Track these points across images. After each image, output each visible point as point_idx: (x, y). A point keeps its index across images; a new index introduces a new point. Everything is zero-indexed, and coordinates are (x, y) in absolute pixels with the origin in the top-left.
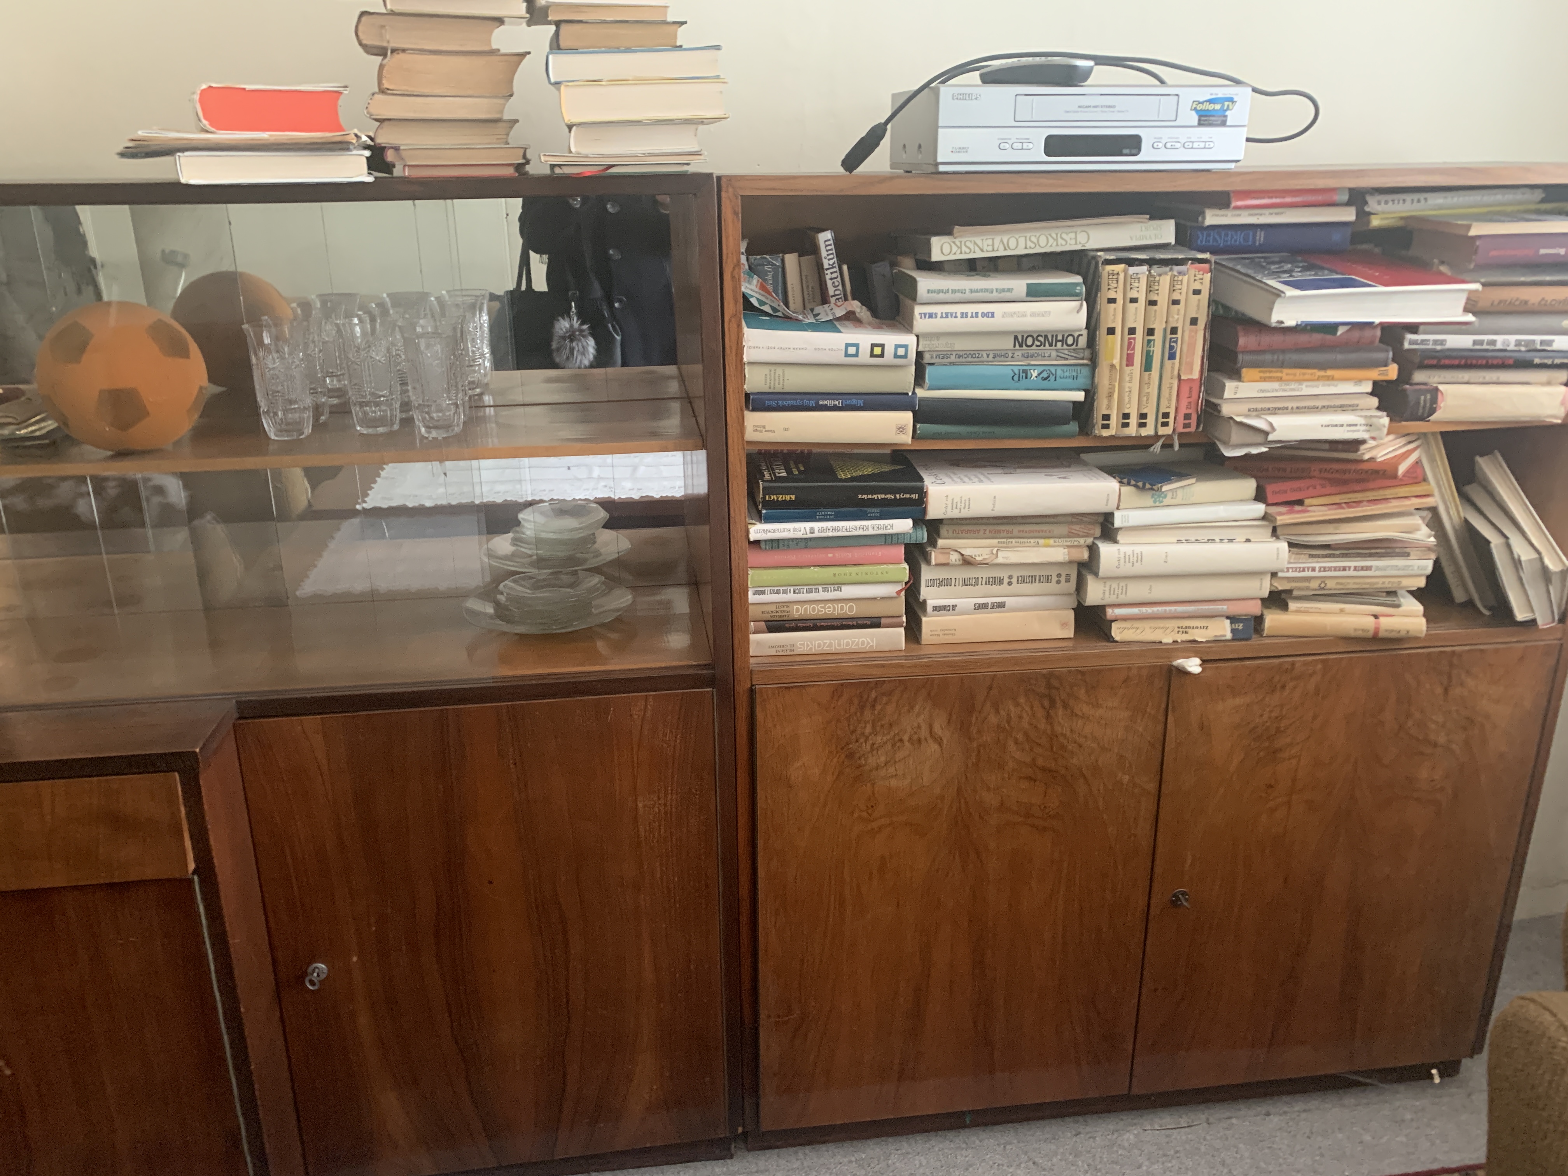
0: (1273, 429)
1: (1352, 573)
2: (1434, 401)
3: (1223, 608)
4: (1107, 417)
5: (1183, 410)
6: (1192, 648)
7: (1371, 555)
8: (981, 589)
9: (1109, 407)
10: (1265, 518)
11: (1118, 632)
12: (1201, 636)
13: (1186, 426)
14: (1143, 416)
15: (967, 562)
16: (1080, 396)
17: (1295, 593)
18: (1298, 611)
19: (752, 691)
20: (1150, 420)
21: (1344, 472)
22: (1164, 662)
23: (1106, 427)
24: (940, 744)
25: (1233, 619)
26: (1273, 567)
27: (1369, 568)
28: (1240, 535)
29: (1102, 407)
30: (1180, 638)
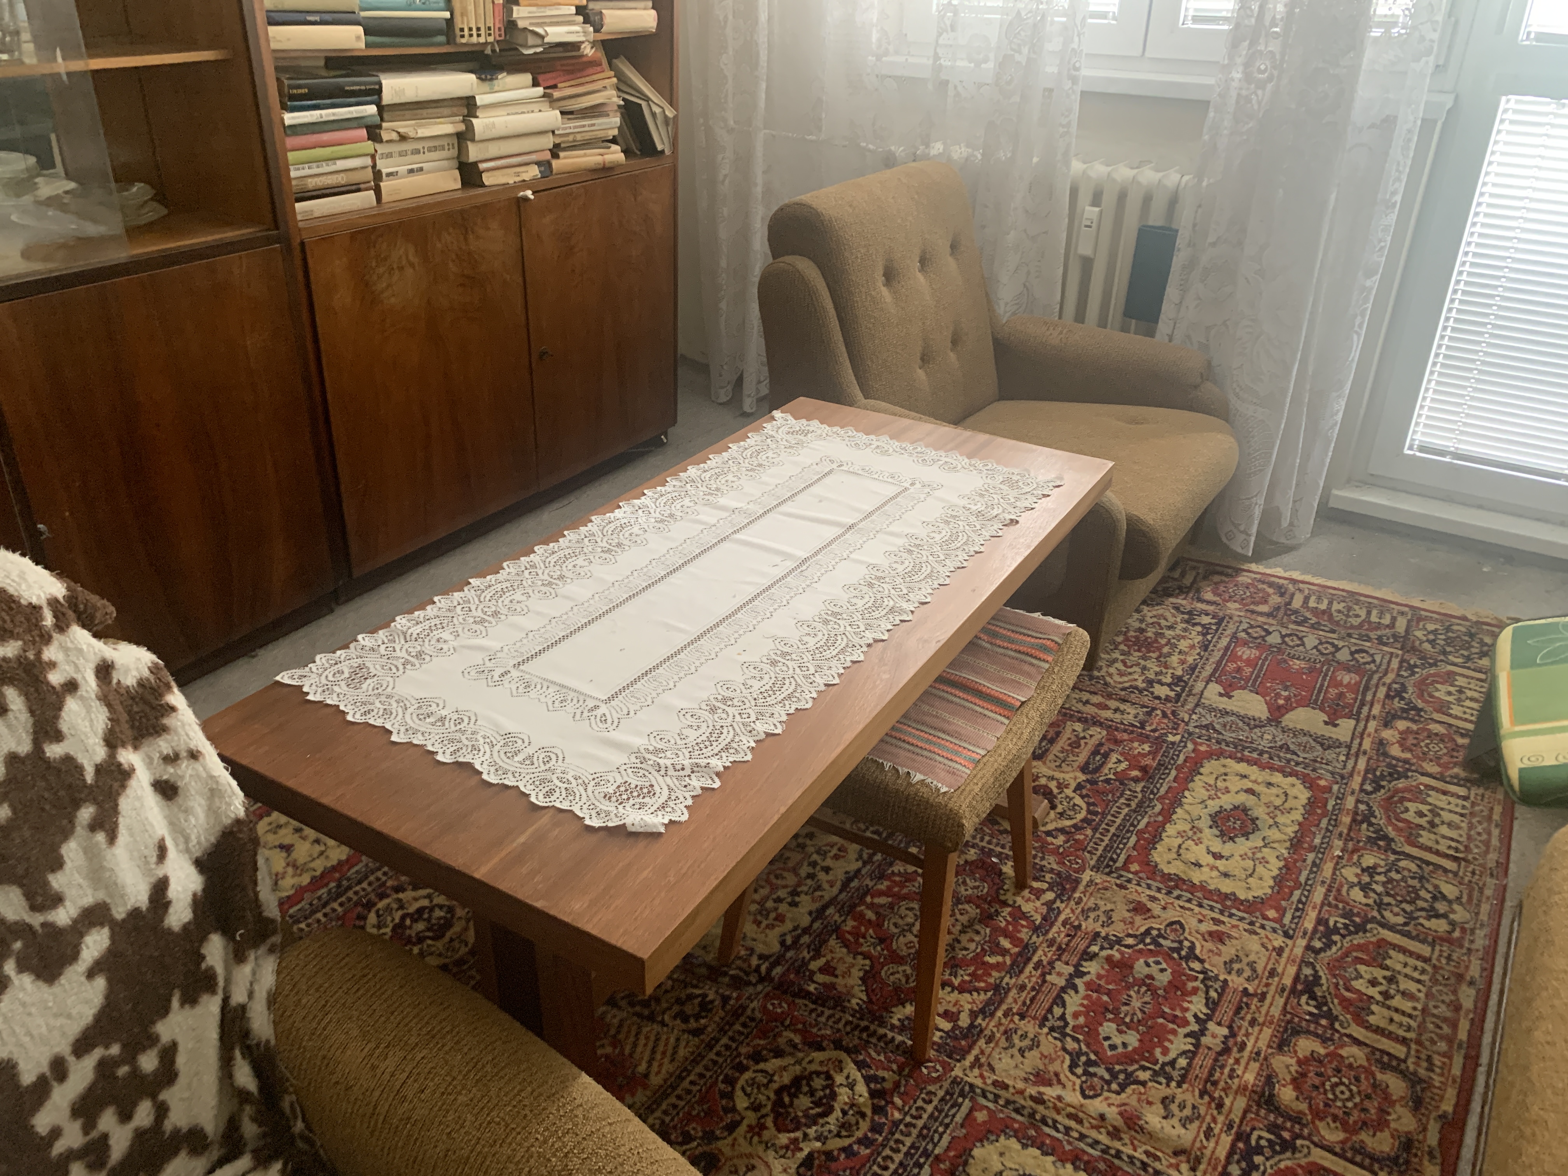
0: (547, 34)
1: (587, 129)
2: (602, 19)
3: (534, 157)
4: (462, 30)
5: (497, 25)
6: (524, 185)
7: (594, 117)
8: (410, 158)
9: (463, 23)
10: (545, 95)
11: (487, 180)
12: (527, 177)
13: (500, 35)
14: (478, 29)
15: (403, 138)
16: (447, 15)
17: (563, 145)
18: (565, 158)
19: (302, 244)
20: (482, 32)
21: (573, 64)
22: (513, 195)
23: (463, 36)
24: (414, 267)
25: (538, 163)
26: (551, 127)
27: (593, 125)
28: (536, 107)
29: (459, 23)
30: (518, 179)
